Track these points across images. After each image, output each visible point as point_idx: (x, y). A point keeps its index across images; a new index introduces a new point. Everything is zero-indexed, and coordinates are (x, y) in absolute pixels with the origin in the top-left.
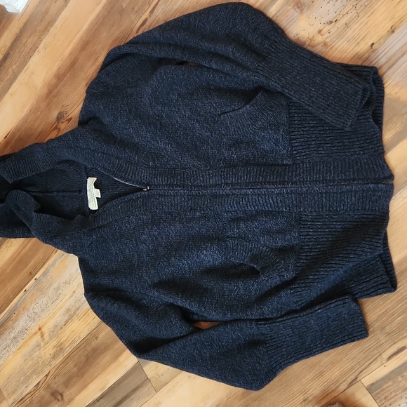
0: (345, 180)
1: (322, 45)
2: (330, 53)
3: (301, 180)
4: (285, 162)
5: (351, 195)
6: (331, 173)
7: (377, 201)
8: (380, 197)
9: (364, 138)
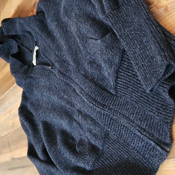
0: (139, 126)
1: (164, 8)
2: (167, 18)
3: (116, 109)
4: (111, 91)
5: (139, 140)
6: (133, 115)
7: (153, 157)
8: (156, 155)
9: (162, 103)
